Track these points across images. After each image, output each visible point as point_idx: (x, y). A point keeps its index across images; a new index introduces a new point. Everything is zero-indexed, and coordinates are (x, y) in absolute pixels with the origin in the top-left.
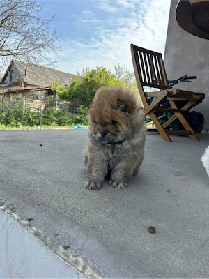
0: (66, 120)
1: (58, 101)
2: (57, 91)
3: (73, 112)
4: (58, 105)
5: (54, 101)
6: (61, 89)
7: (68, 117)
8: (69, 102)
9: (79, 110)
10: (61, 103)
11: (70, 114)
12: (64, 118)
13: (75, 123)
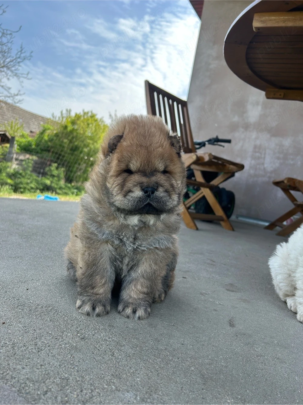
0: (27, 184)
1: (17, 153)
2: (17, 138)
3: (39, 173)
4: (16, 159)
5: (10, 153)
6: (23, 136)
7: (31, 179)
8: (35, 158)
9: (50, 170)
10: (21, 157)
11: (34, 176)
12: (24, 180)
13: (42, 191)
